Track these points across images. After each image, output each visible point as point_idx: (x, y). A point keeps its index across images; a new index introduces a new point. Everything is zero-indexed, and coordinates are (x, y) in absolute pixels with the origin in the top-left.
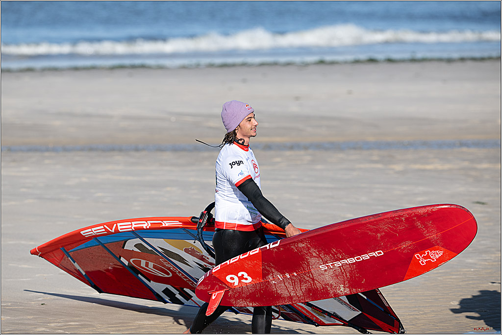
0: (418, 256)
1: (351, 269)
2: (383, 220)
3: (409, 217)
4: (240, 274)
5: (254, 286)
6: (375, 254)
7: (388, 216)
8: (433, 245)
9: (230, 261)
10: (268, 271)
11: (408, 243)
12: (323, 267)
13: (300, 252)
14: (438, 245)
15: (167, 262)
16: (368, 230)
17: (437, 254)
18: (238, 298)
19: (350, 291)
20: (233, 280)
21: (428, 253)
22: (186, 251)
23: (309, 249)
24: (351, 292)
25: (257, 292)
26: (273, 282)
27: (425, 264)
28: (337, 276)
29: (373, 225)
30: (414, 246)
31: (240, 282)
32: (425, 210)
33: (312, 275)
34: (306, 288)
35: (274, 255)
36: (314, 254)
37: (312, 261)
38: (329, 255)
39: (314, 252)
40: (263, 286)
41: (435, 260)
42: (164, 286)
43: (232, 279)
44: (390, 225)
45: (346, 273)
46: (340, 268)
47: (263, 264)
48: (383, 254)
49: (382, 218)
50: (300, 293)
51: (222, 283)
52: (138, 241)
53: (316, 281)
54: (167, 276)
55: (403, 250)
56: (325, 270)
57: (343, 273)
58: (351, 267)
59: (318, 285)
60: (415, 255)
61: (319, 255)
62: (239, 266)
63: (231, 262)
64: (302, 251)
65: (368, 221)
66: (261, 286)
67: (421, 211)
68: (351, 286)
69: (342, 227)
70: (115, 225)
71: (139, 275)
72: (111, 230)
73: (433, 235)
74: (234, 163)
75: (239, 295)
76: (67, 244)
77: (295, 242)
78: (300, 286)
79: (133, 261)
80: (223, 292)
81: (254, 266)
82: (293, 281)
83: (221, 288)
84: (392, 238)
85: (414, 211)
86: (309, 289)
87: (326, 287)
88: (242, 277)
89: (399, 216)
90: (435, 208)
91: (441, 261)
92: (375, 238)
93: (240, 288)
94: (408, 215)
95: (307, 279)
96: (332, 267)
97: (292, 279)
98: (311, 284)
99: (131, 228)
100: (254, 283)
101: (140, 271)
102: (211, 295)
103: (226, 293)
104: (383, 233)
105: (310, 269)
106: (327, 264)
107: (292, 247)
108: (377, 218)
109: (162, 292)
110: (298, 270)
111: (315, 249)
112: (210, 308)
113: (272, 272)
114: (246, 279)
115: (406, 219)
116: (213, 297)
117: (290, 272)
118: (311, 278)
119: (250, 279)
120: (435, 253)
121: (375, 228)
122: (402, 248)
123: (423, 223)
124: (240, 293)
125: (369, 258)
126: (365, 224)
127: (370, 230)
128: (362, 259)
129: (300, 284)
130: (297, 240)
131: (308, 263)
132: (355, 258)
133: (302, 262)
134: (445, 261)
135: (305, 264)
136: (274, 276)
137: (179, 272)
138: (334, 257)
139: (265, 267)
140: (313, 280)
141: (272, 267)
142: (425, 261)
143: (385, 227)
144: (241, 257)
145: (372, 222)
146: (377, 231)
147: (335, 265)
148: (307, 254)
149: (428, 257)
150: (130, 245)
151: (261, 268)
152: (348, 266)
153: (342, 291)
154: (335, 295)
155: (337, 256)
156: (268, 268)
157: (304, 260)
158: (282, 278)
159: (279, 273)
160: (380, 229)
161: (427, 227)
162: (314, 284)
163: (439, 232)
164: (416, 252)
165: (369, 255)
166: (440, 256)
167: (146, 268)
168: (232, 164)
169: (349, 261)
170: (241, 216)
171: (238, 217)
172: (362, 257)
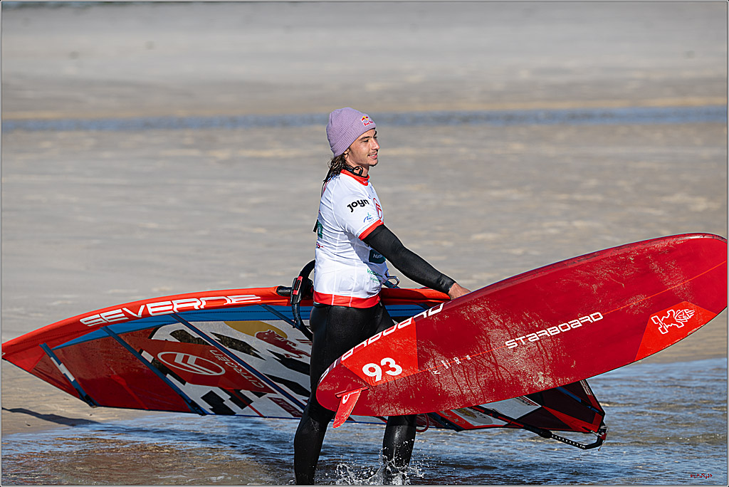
0: (655, 319)
1: (554, 345)
2: (600, 261)
3: (639, 255)
4: (383, 362)
5: (405, 379)
6: (591, 318)
7: (608, 255)
8: (679, 301)
9: (367, 342)
10: (426, 354)
11: (641, 298)
12: (511, 344)
13: (475, 320)
14: (686, 299)
15: (221, 353)
16: (577, 279)
17: (685, 314)
18: (383, 402)
19: (554, 381)
20: (373, 372)
21: (671, 313)
22: (260, 336)
23: (488, 314)
24: (555, 384)
25: (411, 390)
26: (435, 372)
27: (667, 331)
28: (532, 357)
29: (586, 271)
30: (650, 303)
31: (384, 374)
32: (664, 244)
33: (494, 358)
34: (485, 381)
35: (435, 327)
36: (496, 323)
37: (495, 334)
38: (519, 323)
39: (497, 319)
40: (420, 380)
41: (683, 325)
42: (206, 389)
43: (372, 370)
44: (612, 269)
45: (546, 353)
46: (537, 344)
47: (419, 342)
48: (602, 317)
49: (600, 257)
50: (476, 389)
51: (357, 377)
52: (180, 326)
53: (500, 368)
54: (215, 374)
55: (633, 310)
56: (514, 349)
57: (541, 353)
58: (554, 342)
59: (505, 375)
60: (652, 318)
61: (504, 324)
62: (382, 348)
63: (370, 342)
64: (477, 319)
65: (577, 263)
66: (416, 380)
67: (658, 245)
68: (555, 375)
69: (538, 276)
70: (143, 307)
71: (168, 376)
72: (135, 315)
73: (678, 284)
75: (383, 397)
77: (466, 304)
78: (477, 378)
79: (162, 356)
80: (358, 393)
81: (405, 347)
82: (465, 370)
83: (356, 387)
84: (614, 292)
85: (648, 245)
86: (491, 382)
87: (517, 378)
88: (387, 367)
89: (625, 255)
90: (680, 239)
91: (691, 325)
92: (590, 291)
93: (384, 384)
94: (638, 252)
95: (487, 364)
96: (524, 343)
97: (464, 366)
98: (493, 373)
99: (172, 310)
100: (405, 376)
101: (171, 369)
102: (341, 398)
103: (364, 393)
104: (601, 284)
105: (491, 348)
106: (517, 339)
107: (462, 312)
108: (591, 260)
109: (202, 398)
110: (472, 351)
111: (497, 314)
112: (340, 417)
113: (433, 355)
114: (394, 370)
115: (636, 258)
116: (344, 401)
117: (460, 355)
118: (493, 363)
119: (399, 370)
120: (682, 313)
121: (588, 276)
122: (631, 307)
123: (661, 265)
124: (384, 393)
125: (581, 325)
126: (573, 269)
127: (582, 279)
128: (569, 329)
129: (477, 374)
130: (470, 300)
131: (487, 338)
132: (560, 326)
133: (479, 337)
134: (699, 325)
135: (484, 340)
136: (436, 362)
137: (239, 367)
138: (527, 325)
139: (422, 348)
140: (496, 366)
141: (433, 347)
142: (667, 327)
143: (603, 273)
144: (385, 334)
145: (583, 265)
146: (592, 280)
147: (529, 339)
148: (485, 323)
149: (671, 320)
150: (163, 334)
151: (416, 349)
152: (550, 340)
153: (540, 383)
154: (530, 389)
155: (531, 325)
156: (426, 350)
157: (481, 334)
158: (448, 365)
159: (444, 357)
160: (597, 276)
161: (667, 271)
162: (499, 373)
163: (686, 280)
164: (653, 313)
165: (580, 321)
166: (690, 317)
167: (183, 364)
168: (351, 206)
169: (551, 332)
170: (359, 285)
171: (353, 286)
172: (570, 325)
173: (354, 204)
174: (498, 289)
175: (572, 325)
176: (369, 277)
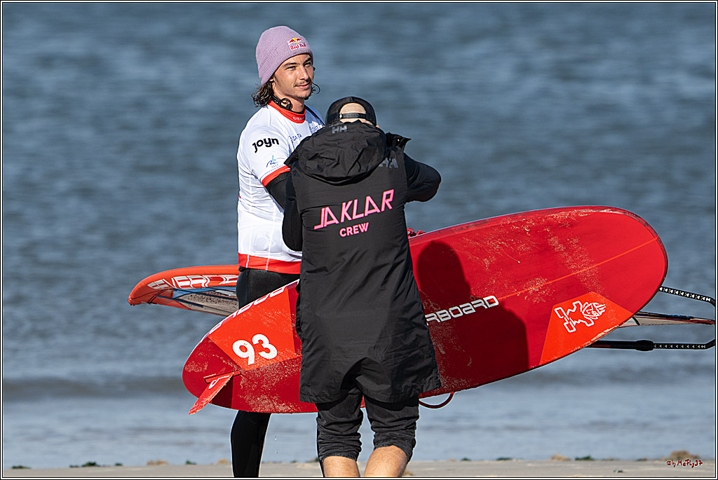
0: (559, 311)
1: (445, 334)
2: (491, 229)
3: (536, 226)
4: (256, 340)
5: (281, 365)
6: (485, 303)
8: (587, 290)
11: (541, 282)
14: (594, 290)
16: (466, 249)
17: (595, 309)
18: (259, 393)
20: (244, 352)
21: (578, 305)
27: (575, 330)
29: (475, 240)
30: (551, 291)
31: (257, 356)
32: (565, 214)
41: (593, 323)
43: (243, 349)
44: (505, 241)
45: (437, 344)
48: (497, 303)
51: (227, 357)
55: (533, 296)
58: (444, 331)
60: (556, 310)
62: (252, 321)
66: (294, 367)
74: (260, 143)
75: (259, 387)
80: (228, 377)
81: (278, 322)
83: (229, 370)
84: (510, 268)
88: (260, 347)
89: (519, 224)
92: (481, 267)
93: (258, 369)
94: (534, 221)
100: (281, 360)
102: (208, 383)
103: (236, 379)
104: (494, 259)
114: (268, 351)
115: (532, 230)
119: (274, 353)
120: (590, 308)
121: (478, 247)
122: (530, 292)
123: (563, 241)
124: (259, 380)
125: (474, 311)
127: (471, 250)
128: (462, 314)
132: (450, 310)
134: (612, 327)
142: (575, 323)
143: (495, 245)
145: (471, 232)
146: (483, 253)
149: (579, 315)
151: (291, 326)
152: (441, 328)
160: (488, 248)
161: (569, 249)
163: (593, 263)
164: (556, 303)
165: (473, 305)
166: (601, 313)
168: (256, 145)
169: (440, 317)
172: (461, 309)
175: (464, 310)
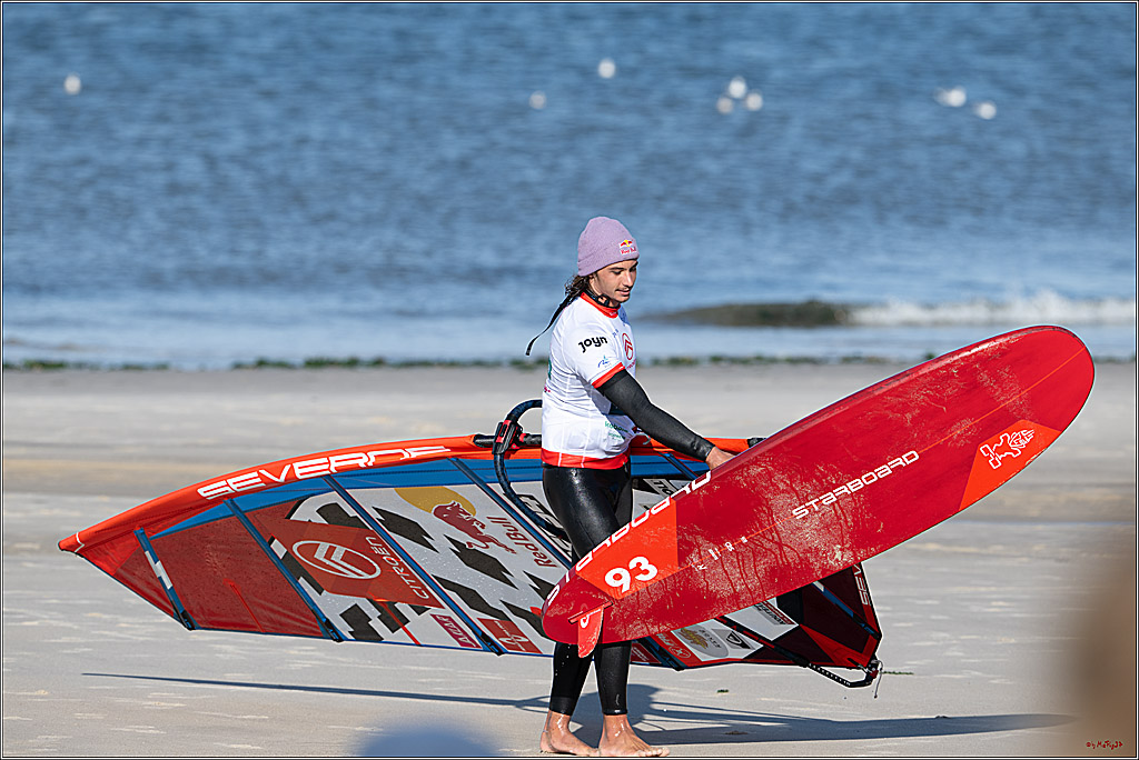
0: (985, 449)
1: (856, 504)
2: (916, 380)
3: (965, 365)
4: (632, 565)
5: (660, 582)
6: (901, 461)
7: (925, 370)
8: (1015, 420)
10: (689, 544)
11: (967, 423)
12: (800, 512)
13: (754, 486)
14: (1023, 417)
16: (887, 409)
17: (1023, 437)
18: (630, 619)
19: (854, 555)
20: (618, 580)
21: (1005, 438)
23: (770, 475)
25: (668, 597)
26: (701, 567)
27: (1000, 464)
28: (827, 527)
29: (897, 396)
30: (978, 429)
31: (633, 580)
32: (995, 345)
33: (778, 535)
34: (765, 569)
35: (701, 504)
36: (782, 486)
37: (779, 501)
38: (810, 481)
39: (782, 481)
40: (680, 582)
41: (1021, 452)
42: (349, 601)
43: (618, 577)
44: (930, 389)
45: (845, 517)
46: (834, 507)
47: (680, 529)
48: (917, 457)
50: (753, 583)
51: (597, 590)
53: (785, 548)
54: (367, 576)
55: (957, 441)
56: (804, 518)
57: (839, 518)
58: (855, 500)
59: (791, 557)
60: (981, 449)
61: (791, 486)
62: (631, 544)
63: (614, 539)
64: (756, 484)
65: (885, 388)
66: (675, 582)
67: (988, 348)
68: (856, 545)
69: (837, 412)
70: (287, 468)
71: (302, 581)
72: (276, 480)
73: (1012, 398)
75: (632, 613)
76: (152, 520)
77: (742, 467)
78: (755, 567)
79: (299, 547)
80: (600, 611)
81: (661, 539)
82: (740, 557)
83: (595, 604)
84: (935, 417)
85: (975, 350)
86: (773, 569)
87: (806, 558)
88: (638, 570)
89: (947, 367)
90: (1014, 337)
92: (902, 427)
93: (633, 595)
94: (963, 361)
95: (768, 545)
96: (816, 508)
97: (737, 553)
98: (776, 557)
99: (329, 469)
100: (661, 578)
102: (577, 622)
103: (607, 611)
104: (917, 411)
105: (774, 522)
106: (807, 504)
107: (738, 478)
108: (904, 380)
109: (341, 615)
110: (750, 529)
111: (783, 474)
112: (584, 643)
113: (698, 543)
114: (646, 572)
115: (961, 370)
116: (584, 625)
117: (734, 538)
118: (776, 543)
119: (653, 571)
120: (1018, 437)
121: (900, 403)
122: (955, 437)
123: (993, 375)
124: (633, 607)
125: (890, 472)
126: (881, 396)
127: (891, 408)
128: (876, 478)
129: (755, 560)
130: (748, 459)
131: (769, 509)
132: (863, 477)
133: (758, 509)
134: (1039, 450)
135: (764, 512)
136: (702, 553)
138: (821, 483)
139: (683, 536)
140: (780, 545)
141: (698, 533)
142: (1000, 457)
143: (919, 397)
144: (635, 525)
145: (894, 389)
146: (905, 408)
147: (824, 502)
148: (766, 488)
149: (1006, 448)
150: (308, 510)
151: (676, 539)
152: (850, 499)
153: (837, 560)
154: (824, 572)
155: (827, 481)
156: (689, 538)
157: (761, 504)
158: (717, 555)
159: (712, 544)
160: (911, 402)
161: (1000, 382)
162: (783, 554)
163: (1023, 390)
164: (982, 441)
165: (889, 466)
166: (1028, 440)
167: (325, 561)
168: (584, 345)
169: (851, 488)
170: (592, 442)
171: (586, 443)
172: (876, 474)
173: (588, 343)
174: (784, 439)
175: (879, 474)
176: (607, 431)
